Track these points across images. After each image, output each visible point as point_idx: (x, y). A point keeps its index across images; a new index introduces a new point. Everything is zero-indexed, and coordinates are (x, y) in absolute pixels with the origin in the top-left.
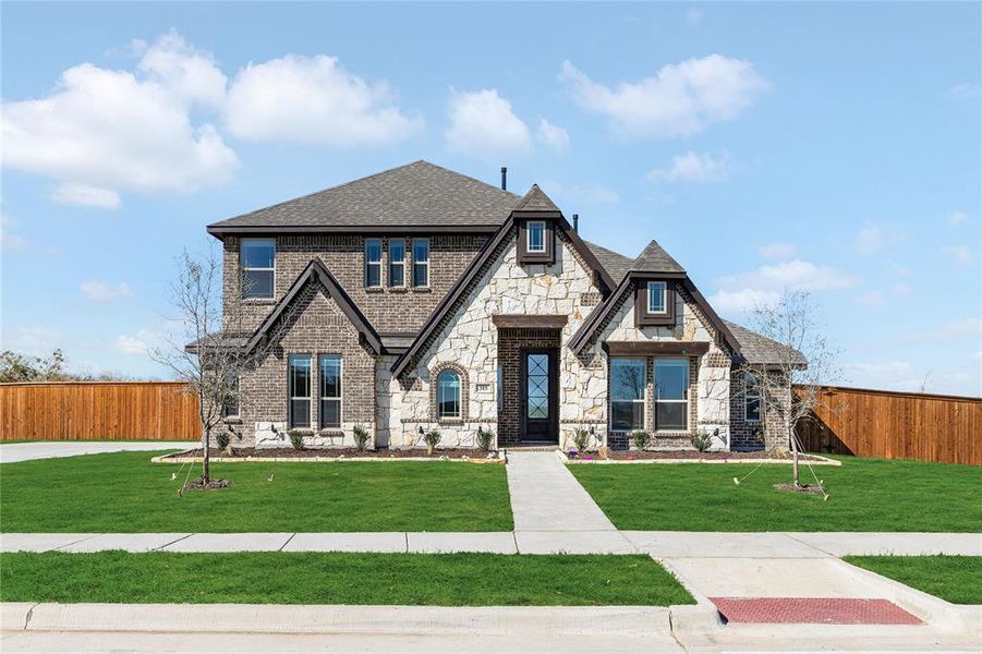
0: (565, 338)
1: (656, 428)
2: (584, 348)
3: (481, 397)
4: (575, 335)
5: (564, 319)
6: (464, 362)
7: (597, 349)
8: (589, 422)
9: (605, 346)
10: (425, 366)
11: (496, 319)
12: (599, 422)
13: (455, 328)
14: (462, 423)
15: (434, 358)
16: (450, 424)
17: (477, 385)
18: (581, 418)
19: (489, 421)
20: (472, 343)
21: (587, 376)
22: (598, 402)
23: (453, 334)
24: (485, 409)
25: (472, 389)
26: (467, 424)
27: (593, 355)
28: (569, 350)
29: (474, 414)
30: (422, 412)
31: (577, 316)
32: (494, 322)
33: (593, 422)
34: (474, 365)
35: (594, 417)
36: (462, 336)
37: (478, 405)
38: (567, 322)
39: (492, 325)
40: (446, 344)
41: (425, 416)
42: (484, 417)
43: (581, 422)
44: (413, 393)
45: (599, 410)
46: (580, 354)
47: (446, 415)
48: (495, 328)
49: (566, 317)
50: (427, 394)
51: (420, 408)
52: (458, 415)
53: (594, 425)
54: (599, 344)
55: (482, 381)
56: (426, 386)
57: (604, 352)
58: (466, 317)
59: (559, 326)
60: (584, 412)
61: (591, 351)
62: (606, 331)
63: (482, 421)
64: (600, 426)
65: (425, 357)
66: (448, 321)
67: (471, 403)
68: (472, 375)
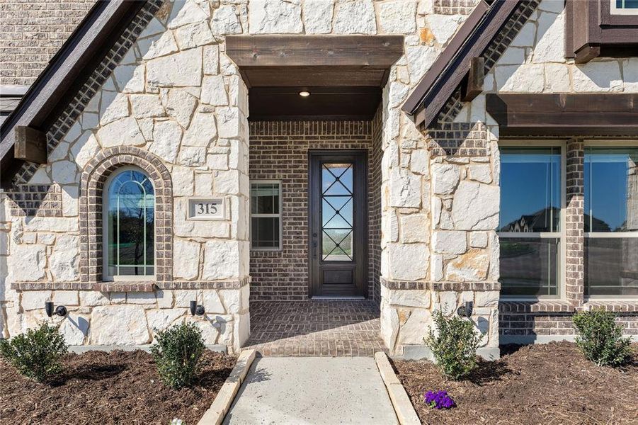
0: (397, 92)
1: (587, 293)
2: (444, 109)
3: (200, 231)
4: (420, 86)
5: (393, 47)
6: (161, 148)
7: (476, 112)
8: (457, 288)
9: (497, 106)
10: (69, 158)
11: (234, 44)
12: (480, 287)
13: (139, 70)
14: (156, 290)
15: (92, 139)
16: (128, 293)
17: (192, 203)
18: (433, 278)
19: (220, 286)
20: (179, 103)
21: (450, 178)
22: (478, 239)
23: (135, 84)
24: (211, 257)
25: (181, 210)
26: (168, 294)
27: (467, 127)
28: (406, 119)
29: (184, 268)
30: (62, 267)
31: (426, 39)
32: (230, 52)
33: (467, 287)
34: (183, 155)
35: (469, 276)
36: (156, 88)
37: (193, 249)
38: (399, 53)
39: (225, 60)
40: (117, 106)
41: (69, 276)
42: (208, 275)
43: (437, 288)
44: (43, 223)
45: (480, 257)
46: (434, 124)
47: (123, 272)
48: (233, 69)
49: (399, 40)
50: (74, 224)
51: (56, 258)
52: (150, 272)
53: (466, 297)
54: (480, 101)
55: (204, 192)
56: (71, 204)
57: (491, 121)
58: (164, 44)
59: (380, 61)
60: (444, 264)
61: (461, 118)
62: (498, 69)
63: (203, 286)
64: (481, 297)
65: (69, 137)
66: (123, 52)
67: (178, 244)
68: (180, 176)
